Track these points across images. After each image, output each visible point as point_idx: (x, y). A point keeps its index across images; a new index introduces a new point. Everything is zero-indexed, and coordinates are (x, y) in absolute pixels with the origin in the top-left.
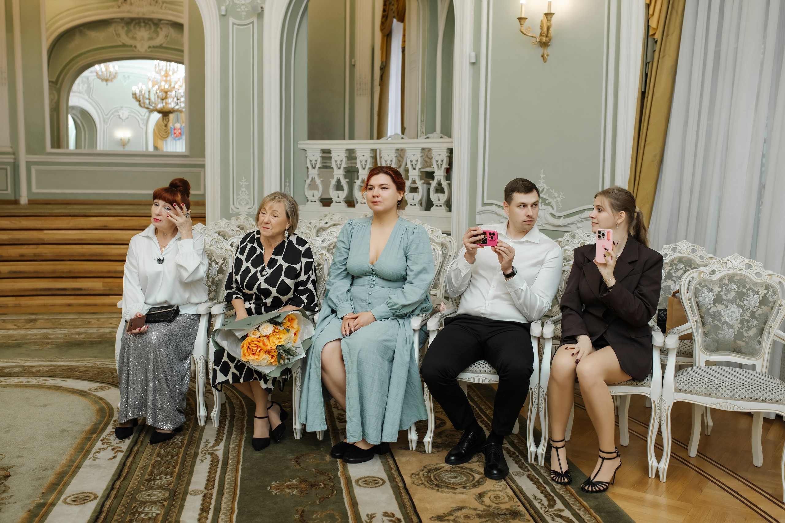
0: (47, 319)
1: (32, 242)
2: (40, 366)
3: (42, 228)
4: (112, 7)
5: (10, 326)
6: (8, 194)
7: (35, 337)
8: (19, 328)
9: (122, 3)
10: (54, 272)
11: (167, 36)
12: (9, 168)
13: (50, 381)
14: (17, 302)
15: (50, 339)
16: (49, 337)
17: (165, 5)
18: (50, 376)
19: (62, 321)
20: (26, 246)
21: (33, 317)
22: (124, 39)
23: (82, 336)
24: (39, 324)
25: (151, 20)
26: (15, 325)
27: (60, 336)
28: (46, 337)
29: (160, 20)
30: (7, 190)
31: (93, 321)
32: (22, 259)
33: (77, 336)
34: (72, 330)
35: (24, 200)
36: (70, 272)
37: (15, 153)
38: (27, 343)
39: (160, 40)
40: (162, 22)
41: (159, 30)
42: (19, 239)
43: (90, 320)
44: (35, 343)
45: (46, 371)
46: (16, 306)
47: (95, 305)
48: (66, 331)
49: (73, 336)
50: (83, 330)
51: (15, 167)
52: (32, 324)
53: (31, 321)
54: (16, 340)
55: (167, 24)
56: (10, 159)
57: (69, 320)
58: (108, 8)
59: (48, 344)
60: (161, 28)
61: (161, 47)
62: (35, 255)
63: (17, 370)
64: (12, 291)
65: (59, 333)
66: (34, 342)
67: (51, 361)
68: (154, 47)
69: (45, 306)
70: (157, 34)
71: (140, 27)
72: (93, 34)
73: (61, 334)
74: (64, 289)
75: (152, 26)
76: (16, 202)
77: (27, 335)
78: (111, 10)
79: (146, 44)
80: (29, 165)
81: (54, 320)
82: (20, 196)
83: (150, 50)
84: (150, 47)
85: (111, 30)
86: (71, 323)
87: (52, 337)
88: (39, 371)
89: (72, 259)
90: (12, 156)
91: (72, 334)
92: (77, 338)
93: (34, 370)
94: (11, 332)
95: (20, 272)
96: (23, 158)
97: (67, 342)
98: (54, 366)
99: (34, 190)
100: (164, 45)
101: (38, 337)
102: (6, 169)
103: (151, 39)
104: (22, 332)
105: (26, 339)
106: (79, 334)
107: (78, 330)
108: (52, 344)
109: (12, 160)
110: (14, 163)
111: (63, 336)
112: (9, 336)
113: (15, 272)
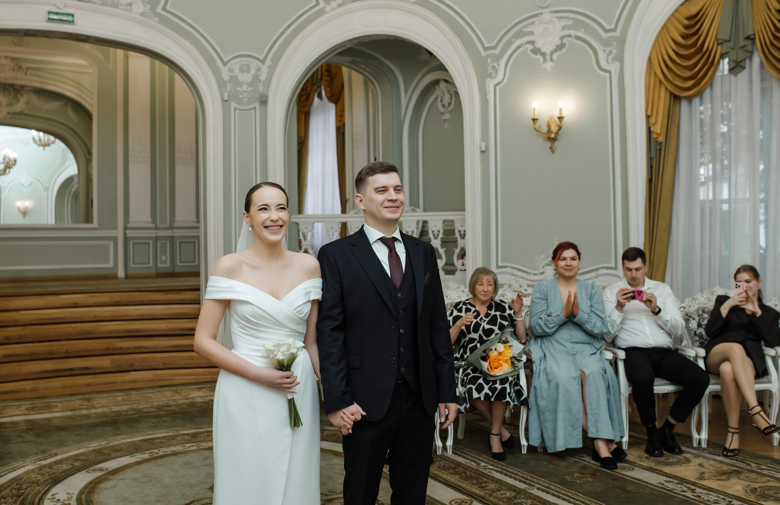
11: (28, 103)
17: (29, 71)
25: (12, 86)
29: (23, 87)
39: (20, 106)
40: (26, 88)
41: (19, 96)
47: (115, 382)
55: (30, 91)
60: (22, 95)
61: (21, 113)
68: (13, 113)
70: (18, 100)
75: (13, 93)
79: (5, 111)
83: (9, 116)
84: (8, 113)
100: (25, 112)
103: (10, 105)
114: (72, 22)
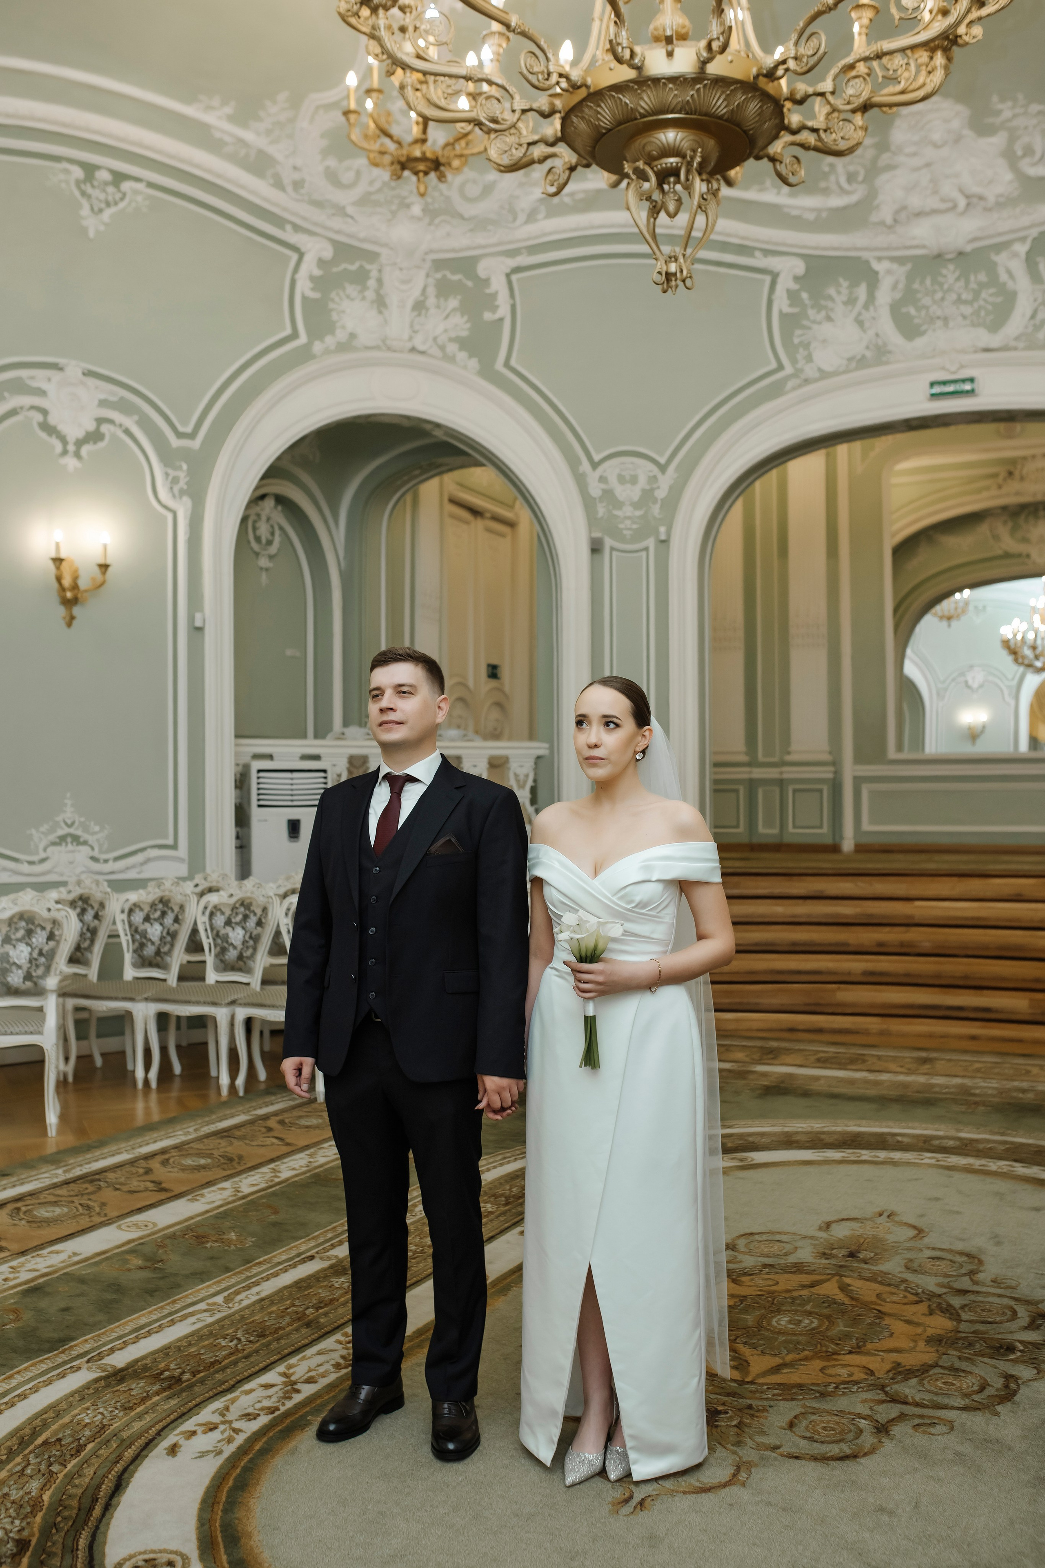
0: (950, 1060)
1: (897, 922)
2: (988, 1141)
3: (911, 896)
4: (987, 488)
5: (892, 1066)
6: (822, 833)
7: (946, 1090)
8: (910, 1072)
9: (1005, 479)
10: (938, 976)
12: (825, 789)
13: (1020, 1169)
14: (884, 1027)
15: (975, 1095)
16: (973, 1091)
18: (1016, 1161)
19: (977, 1065)
20: (887, 929)
21: (924, 1054)
22: (1009, 543)
23: (1030, 1096)
24: (940, 1066)
26: (902, 1067)
27: (990, 1092)
28: (965, 1091)
30: (821, 827)
31: (1035, 1071)
32: (881, 950)
33: (1021, 1095)
34: (1005, 1082)
35: (848, 845)
36: (966, 977)
37: (836, 764)
38: (941, 1100)
42: (871, 916)
43: (1029, 1068)
44: (955, 1101)
45: (1003, 1150)
46: (882, 1033)
47: (1020, 1041)
48: (995, 1084)
49: (1014, 1094)
50: (1025, 1085)
51: (836, 787)
52: (927, 1066)
53: (925, 1061)
54: (919, 1092)
56: (826, 773)
57: (989, 1065)
58: (979, 491)
59: (976, 1103)
62: (902, 944)
63: (951, 1143)
64: (872, 1005)
65: (988, 1086)
66: (953, 1099)
67: (1003, 1134)
69: (931, 1036)
71: (1037, 517)
72: (951, 541)
73: (990, 1088)
74: (960, 1008)
76: (835, 849)
77: (933, 1086)
78: (985, 494)
80: (858, 781)
81: (962, 1063)
82: (841, 838)
85: (984, 529)
86: (996, 1070)
87: (977, 1091)
88: (990, 1148)
89: (970, 953)
90: (832, 769)
91: (1010, 1090)
92: (1021, 1099)
93: (981, 1146)
94: (901, 1078)
95: (882, 974)
96: (849, 771)
97: (1009, 1104)
98: (1012, 1143)
99: (866, 826)
101: (952, 1090)
102: (820, 791)
104: (922, 1079)
105: (936, 1093)
106: (1024, 1091)
107: (1016, 1084)
108: (984, 1104)
109: (830, 776)
110: (834, 780)
111: (995, 1092)
112: (905, 1085)
113: (872, 973)
114: (971, 393)
